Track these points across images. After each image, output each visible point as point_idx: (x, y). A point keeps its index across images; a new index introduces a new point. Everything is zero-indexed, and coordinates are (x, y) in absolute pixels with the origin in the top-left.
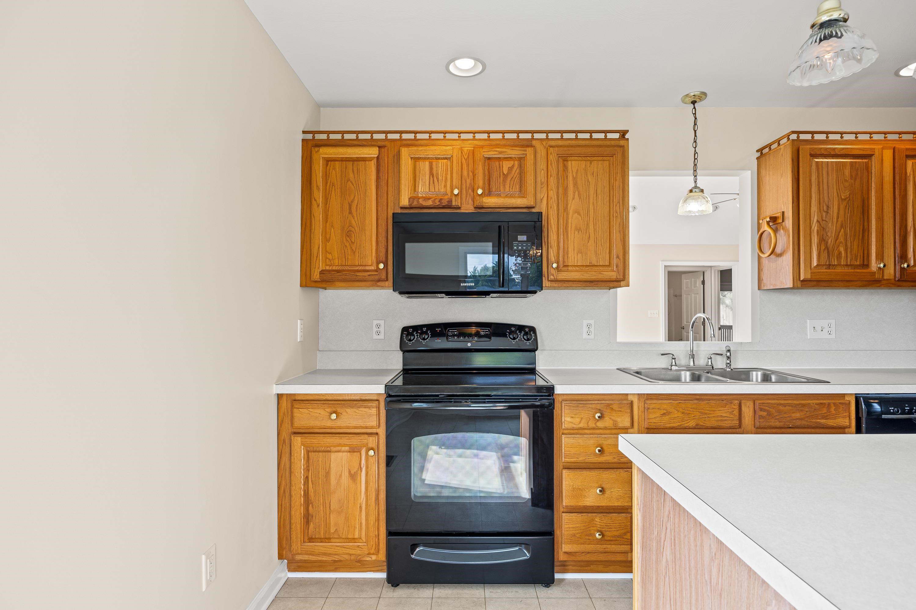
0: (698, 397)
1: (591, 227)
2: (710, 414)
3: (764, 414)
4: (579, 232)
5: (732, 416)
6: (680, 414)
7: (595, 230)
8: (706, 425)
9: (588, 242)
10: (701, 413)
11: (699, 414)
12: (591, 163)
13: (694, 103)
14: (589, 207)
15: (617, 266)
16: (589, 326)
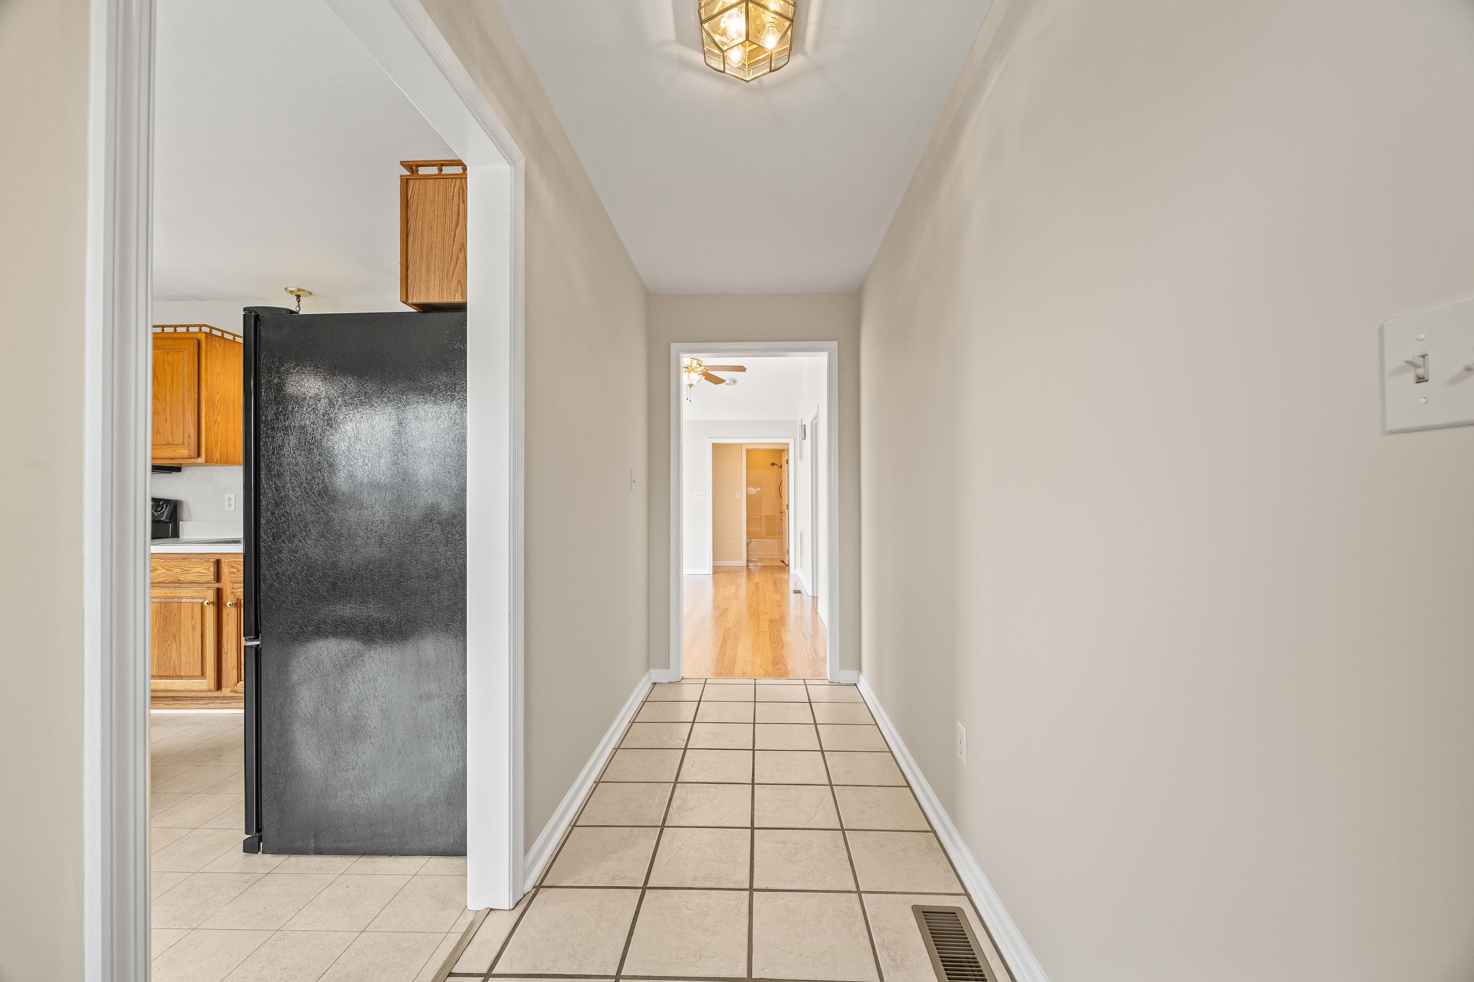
0: (185, 556)
1: (168, 410)
2: (190, 570)
3: (235, 570)
4: (157, 415)
5: (208, 572)
6: (164, 571)
7: (171, 413)
8: (187, 580)
9: (166, 424)
10: (183, 569)
11: (180, 570)
12: (168, 354)
13: (298, 297)
14: (166, 393)
15: (189, 445)
16: (230, 499)
